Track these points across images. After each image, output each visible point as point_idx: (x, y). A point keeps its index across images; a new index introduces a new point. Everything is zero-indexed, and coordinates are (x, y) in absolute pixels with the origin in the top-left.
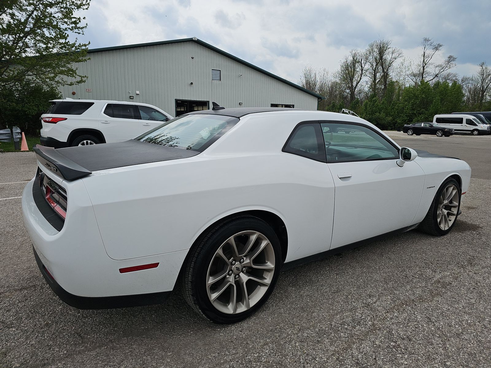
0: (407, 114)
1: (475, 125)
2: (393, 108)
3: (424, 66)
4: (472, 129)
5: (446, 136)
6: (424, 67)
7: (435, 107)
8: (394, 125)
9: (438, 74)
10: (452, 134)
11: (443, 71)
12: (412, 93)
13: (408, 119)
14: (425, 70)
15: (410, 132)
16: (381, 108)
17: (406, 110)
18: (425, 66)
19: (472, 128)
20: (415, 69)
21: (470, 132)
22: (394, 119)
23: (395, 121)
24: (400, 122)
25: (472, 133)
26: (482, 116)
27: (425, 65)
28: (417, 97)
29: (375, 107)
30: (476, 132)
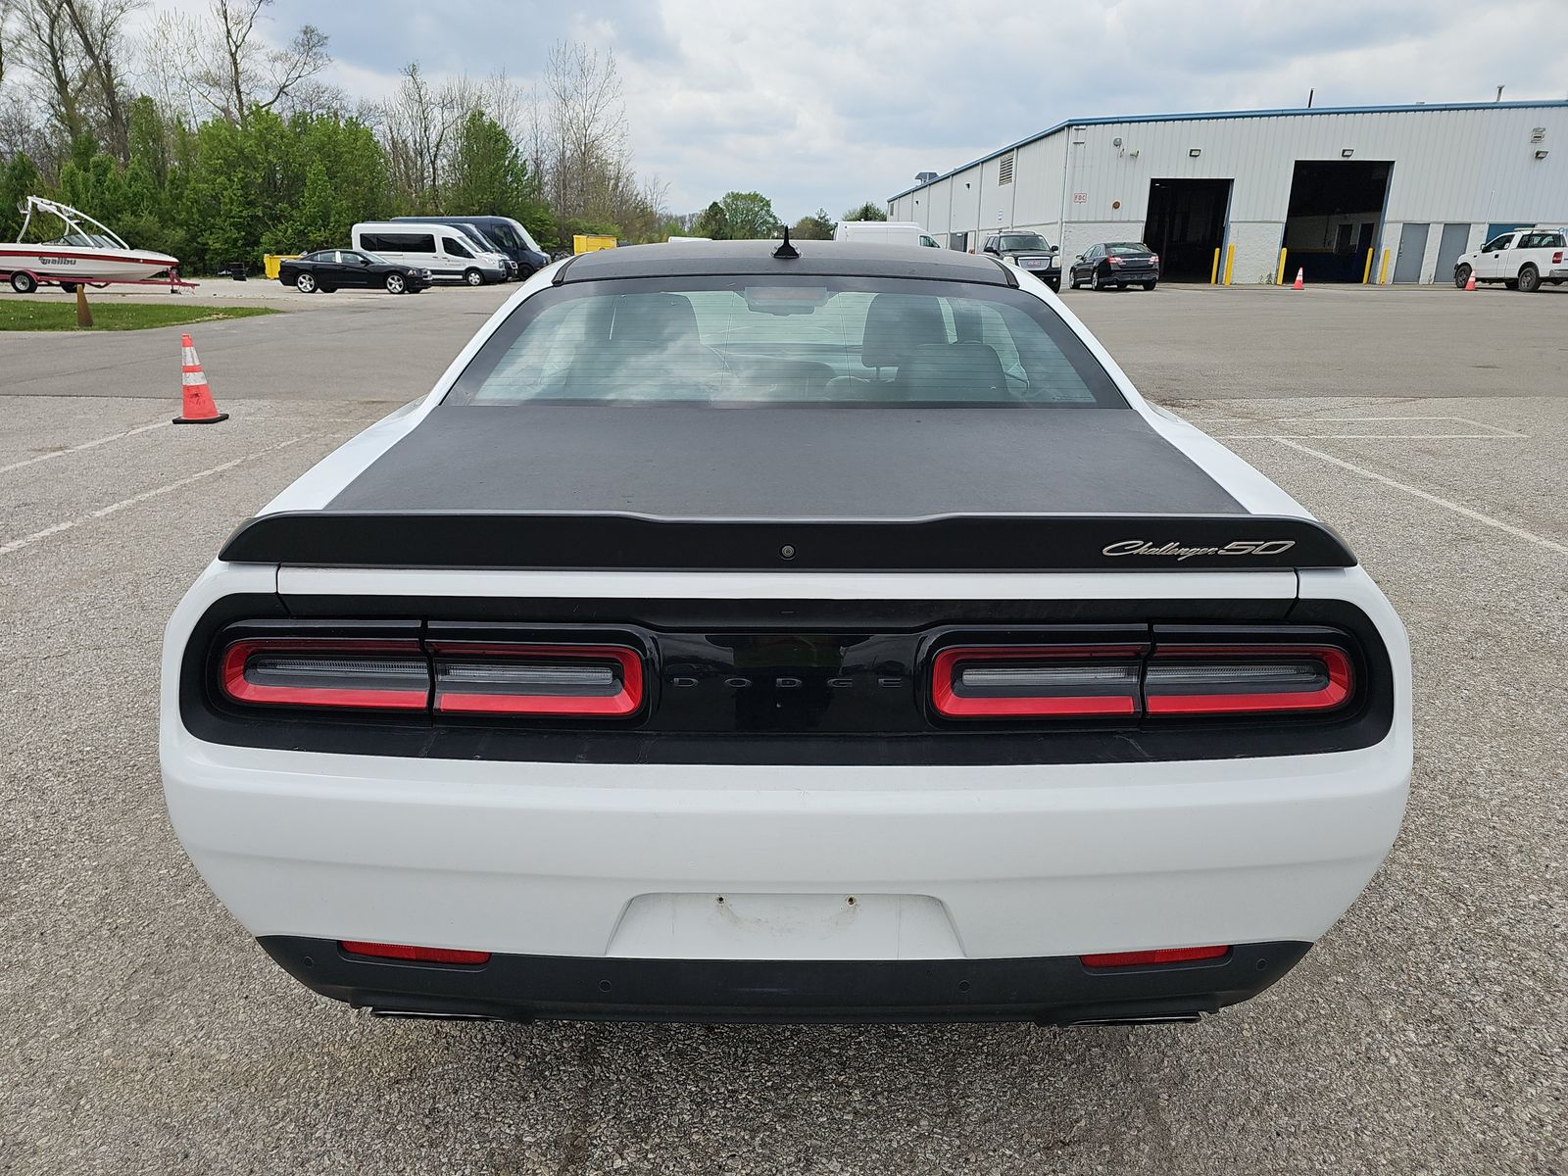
0: (233, 217)
1: (469, 255)
2: (179, 197)
3: (233, 51)
4: (463, 269)
5: (410, 293)
6: (233, 55)
7: (319, 197)
8: (202, 259)
9: (285, 86)
10: (427, 285)
11: (299, 77)
12: (229, 145)
13: (244, 238)
14: (240, 70)
15: (306, 283)
16: (135, 195)
17: (226, 204)
18: (236, 51)
19: (460, 264)
20: (212, 59)
21: (460, 277)
22: (194, 238)
23: (198, 243)
24: (217, 245)
25: (463, 279)
26: (472, 227)
27: (237, 47)
28: (249, 161)
29: (108, 189)
30: (474, 278)
